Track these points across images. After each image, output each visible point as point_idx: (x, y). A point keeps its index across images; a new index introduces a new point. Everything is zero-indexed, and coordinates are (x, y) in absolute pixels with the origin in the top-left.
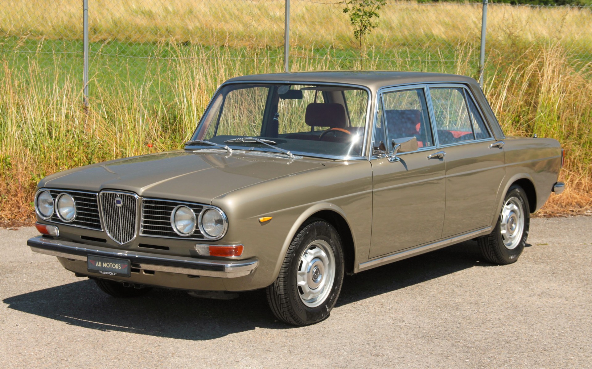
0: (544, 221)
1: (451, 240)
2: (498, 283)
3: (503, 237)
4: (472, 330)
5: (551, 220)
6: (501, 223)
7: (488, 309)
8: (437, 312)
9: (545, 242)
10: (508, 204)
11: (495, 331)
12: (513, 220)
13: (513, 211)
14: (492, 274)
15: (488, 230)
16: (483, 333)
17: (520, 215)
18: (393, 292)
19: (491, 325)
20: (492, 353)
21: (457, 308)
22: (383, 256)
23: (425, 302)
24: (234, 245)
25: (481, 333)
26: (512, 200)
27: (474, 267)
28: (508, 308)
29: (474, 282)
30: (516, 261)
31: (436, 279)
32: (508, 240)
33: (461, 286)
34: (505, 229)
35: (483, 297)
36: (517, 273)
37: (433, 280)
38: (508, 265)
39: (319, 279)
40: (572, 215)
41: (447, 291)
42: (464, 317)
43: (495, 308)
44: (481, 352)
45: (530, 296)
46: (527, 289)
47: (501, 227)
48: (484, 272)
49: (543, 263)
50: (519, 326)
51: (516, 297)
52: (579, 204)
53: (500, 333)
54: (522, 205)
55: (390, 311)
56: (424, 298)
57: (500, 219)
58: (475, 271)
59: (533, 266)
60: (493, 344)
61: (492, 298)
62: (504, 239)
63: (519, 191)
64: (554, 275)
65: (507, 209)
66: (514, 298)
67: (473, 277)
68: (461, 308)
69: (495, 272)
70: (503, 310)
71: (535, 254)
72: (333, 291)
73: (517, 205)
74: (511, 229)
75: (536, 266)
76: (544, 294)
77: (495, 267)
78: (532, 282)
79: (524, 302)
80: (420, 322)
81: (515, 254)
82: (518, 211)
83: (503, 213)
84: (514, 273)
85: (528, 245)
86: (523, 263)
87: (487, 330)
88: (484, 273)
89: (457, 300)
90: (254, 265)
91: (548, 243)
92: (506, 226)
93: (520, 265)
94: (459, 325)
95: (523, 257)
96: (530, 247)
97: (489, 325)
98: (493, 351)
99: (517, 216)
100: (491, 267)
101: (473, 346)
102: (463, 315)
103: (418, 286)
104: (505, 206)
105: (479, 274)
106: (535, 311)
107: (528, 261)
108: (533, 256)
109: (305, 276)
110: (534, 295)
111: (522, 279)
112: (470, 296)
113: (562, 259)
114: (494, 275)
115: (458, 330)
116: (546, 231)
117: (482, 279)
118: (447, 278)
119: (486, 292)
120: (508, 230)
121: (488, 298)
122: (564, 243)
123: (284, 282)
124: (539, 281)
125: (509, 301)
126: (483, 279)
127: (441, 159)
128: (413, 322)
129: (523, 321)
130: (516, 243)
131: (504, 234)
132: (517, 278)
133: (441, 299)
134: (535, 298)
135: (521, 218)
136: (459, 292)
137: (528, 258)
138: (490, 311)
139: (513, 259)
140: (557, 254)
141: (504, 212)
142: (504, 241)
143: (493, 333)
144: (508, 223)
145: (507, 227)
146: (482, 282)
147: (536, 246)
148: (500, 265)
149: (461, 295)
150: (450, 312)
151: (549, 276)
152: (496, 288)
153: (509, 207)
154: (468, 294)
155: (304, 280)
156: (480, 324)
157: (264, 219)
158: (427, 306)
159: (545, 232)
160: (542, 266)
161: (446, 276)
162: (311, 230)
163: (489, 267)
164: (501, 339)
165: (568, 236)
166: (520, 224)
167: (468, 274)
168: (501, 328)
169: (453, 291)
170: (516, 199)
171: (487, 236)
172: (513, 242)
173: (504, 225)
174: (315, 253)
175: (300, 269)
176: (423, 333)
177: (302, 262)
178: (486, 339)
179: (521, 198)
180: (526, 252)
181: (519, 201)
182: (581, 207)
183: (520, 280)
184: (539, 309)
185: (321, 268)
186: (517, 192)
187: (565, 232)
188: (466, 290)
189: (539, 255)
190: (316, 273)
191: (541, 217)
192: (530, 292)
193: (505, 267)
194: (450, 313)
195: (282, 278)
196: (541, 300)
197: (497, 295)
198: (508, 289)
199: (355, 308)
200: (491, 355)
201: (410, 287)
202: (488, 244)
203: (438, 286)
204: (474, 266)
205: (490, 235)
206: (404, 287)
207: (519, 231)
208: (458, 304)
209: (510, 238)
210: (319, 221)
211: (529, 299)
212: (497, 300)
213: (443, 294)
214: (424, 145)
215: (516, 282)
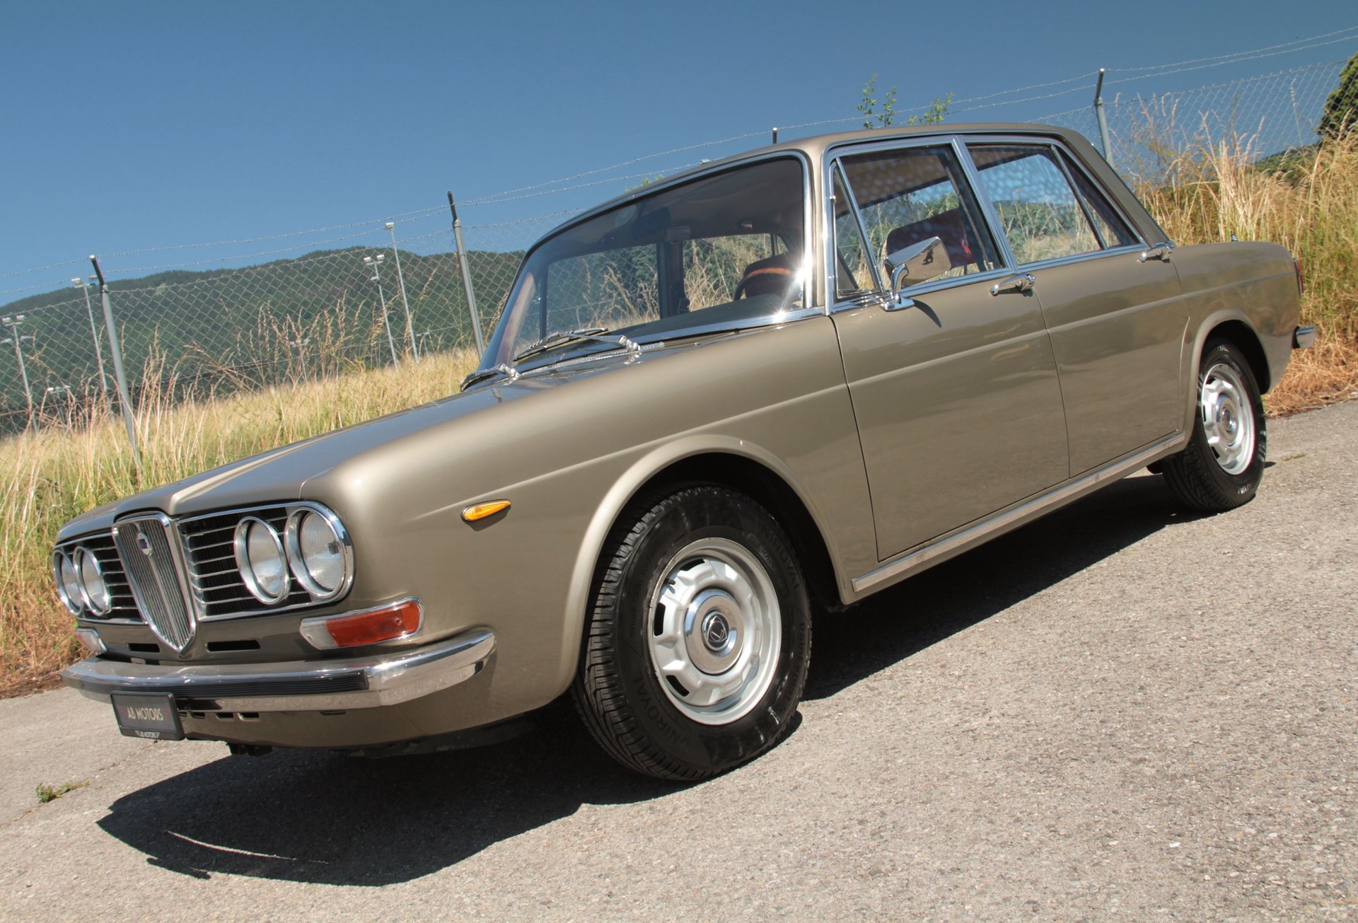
0: (1282, 423)
1: (1097, 478)
2: (1226, 551)
3: (1214, 452)
4: (1179, 706)
5: (1294, 419)
6: (1205, 423)
7: (1215, 625)
8: (1081, 661)
9: (1299, 453)
10: (1210, 381)
11: (1246, 696)
12: (1226, 411)
13: (1223, 394)
14: (1207, 534)
15: (1180, 440)
16: (1213, 711)
17: (1241, 399)
18: (979, 624)
19: (1230, 676)
20: (1257, 792)
21: (1134, 639)
22: (921, 545)
23: (1052, 636)
24: (395, 604)
25: (1206, 713)
26: (1216, 372)
27: (1168, 528)
28: (1265, 611)
29: (1170, 559)
30: (1254, 496)
31: (1084, 571)
32: (1226, 457)
33: (1140, 578)
34: (1215, 435)
35: (1196, 594)
36: (1263, 520)
37: (1077, 574)
38: (1238, 509)
39: (730, 644)
40: (1328, 404)
41: (1108, 597)
42: (1151, 662)
43: (1231, 618)
44: (1218, 792)
45: (1311, 568)
46: (1297, 551)
47: (1207, 432)
48: (1188, 533)
49: (1312, 488)
50: (1312, 663)
51: (1278, 577)
52: (1334, 386)
53: (1264, 701)
54: (1241, 378)
55: (960, 684)
56: (1050, 627)
57: (1199, 413)
58: (1170, 536)
59: (1292, 499)
60: (1252, 751)
61: (1219, 593)
62: (1218, 456)
63: (1226, 350)
64: (1347, 507)
65: (1211, 391)
66: (1273, 580)
67: (1167, 550)
68: (1143, 636)
69: (1215, 528)
70: (1254, 621)
71: (1288, 475)
72: (784, 666)
73: (1230, 381)
74: (1229, 433)
75: (1298, 497)
76: (1345, 556)
77: (1211, 518)
78: (1303, 534)
79: (1300, 586)
80: (1031, 706)
81: (1248, 482)
82: (1235, 392)
83: (1204, 402)
84: (1256, 522)
85: (1270, 464)
86: (1268, 499)
87: (1222, 698)
88: (1190, 536)
89: (1132, 615)
90: (484, 646)
91: (1305, 452)
92: (1215, 427)
93: (1264, 503)
94: (1139, 696)
95: (1265, 486)
96: (1273, 467)
97: (1227, 676)
98: (1256, 781)
99: (1234, 403)
100: (1203, 520)
101: (1189, 769)
102: (1149, 657)
103: (1042, 596)
104: (1205, 386)
105: (1178, 539)
106: (1339, 606)
107: (1279, 492)
108: (1284, 480)
109: (681, 647)
110: (1320, 562)
111: (1279, 531)
112: (1166, 597)
113: (1348, 474)
114: (1215, 536)
115: (1138, 712)
116: (1292, 435)
117: (1187, 551)
118: (1109, 564)
119: (1201, 578)
120: (1222, 435)
121: (1208, 593)
122: (1336, 445)
123: (608, 675)
124: (1318, 528)
125: (1262, 590)
126: (1190, 550)
127: (1028, 292)
128: (1013, 708)
129: (1318, 644)
130: (1244, 458)
131: (1217, 444)
132: (1266, 530)
133: (1093, 619)
134: (1325, 570)
135: (1244, 406)
136: (1136, 594)
137: (1277, 486)
138: (1221, 630)
139: (1245, 493)
140: (1332, 466)
141: (1206, 399)
142: (1218, 460)
143: (1241, 705)
144: (1218, 419)
145: (1220, 430)
146: (1189, 556)
147: (1285, 462)
148: (1221, 512)
149: (1143, 600)
150: (1115, 654)
151: (1336, 513)
152: (1223, 566)
153: (1213, 386)
154: (1159, 592)
155: (679, 657)
156: (1201, 680)
157: (477, 510)
158: (1055, 650)
159: (1292, 438)
160: (1313, 495)
161: (1107, 559)
162: (671, 516)
163: (1199, 521)
164: (1271, 724)
165: (1338, 433)
166: (1244, 419)
167: (1154, 546)
168: (1262, 682)
169: (1123, 591)
170: (1225, 367)
171: (1179, 455)
172: (1238, 458)
173: (1211, 425)
174: (699, 578)
175: (658, 629)
176: (1037, 744)
177: (661, 609)
178: (1225, 732)
179: (1234, 364)
180: (1269, 476)
181: (1231, 370)
182: (1339, 390)
183: (1274, 534)
184: (1348, 600)
185: (730, 614)
186: (1224, 352)
187: (1330, 430)
188: (1154, 583)
189: (1296, 475)
190: (717, 628)
191: (1274, 417)
192: (1308, 558)
193: (1233, 513)
194: (1115, 658)
195: (600, 667)
196: (1341, 572)
197: (1229, 582)
198: (1252, 560)
199: (872, 689)
200: (1253, 801)
201: (1023, 602)
202: (1186, 473)
203: (1087, 587)
204: (1167, 526)
205: (1187, 453)
206: (1008, 606)
207: (1245, 434)
208: (1136, 625)
209: (1231, 451)
210: (692, 488)
211: (1310, 575)
212: (1231, 596)
213: (1098, 607)
214: (982, 269)
215: (1266, 542)
